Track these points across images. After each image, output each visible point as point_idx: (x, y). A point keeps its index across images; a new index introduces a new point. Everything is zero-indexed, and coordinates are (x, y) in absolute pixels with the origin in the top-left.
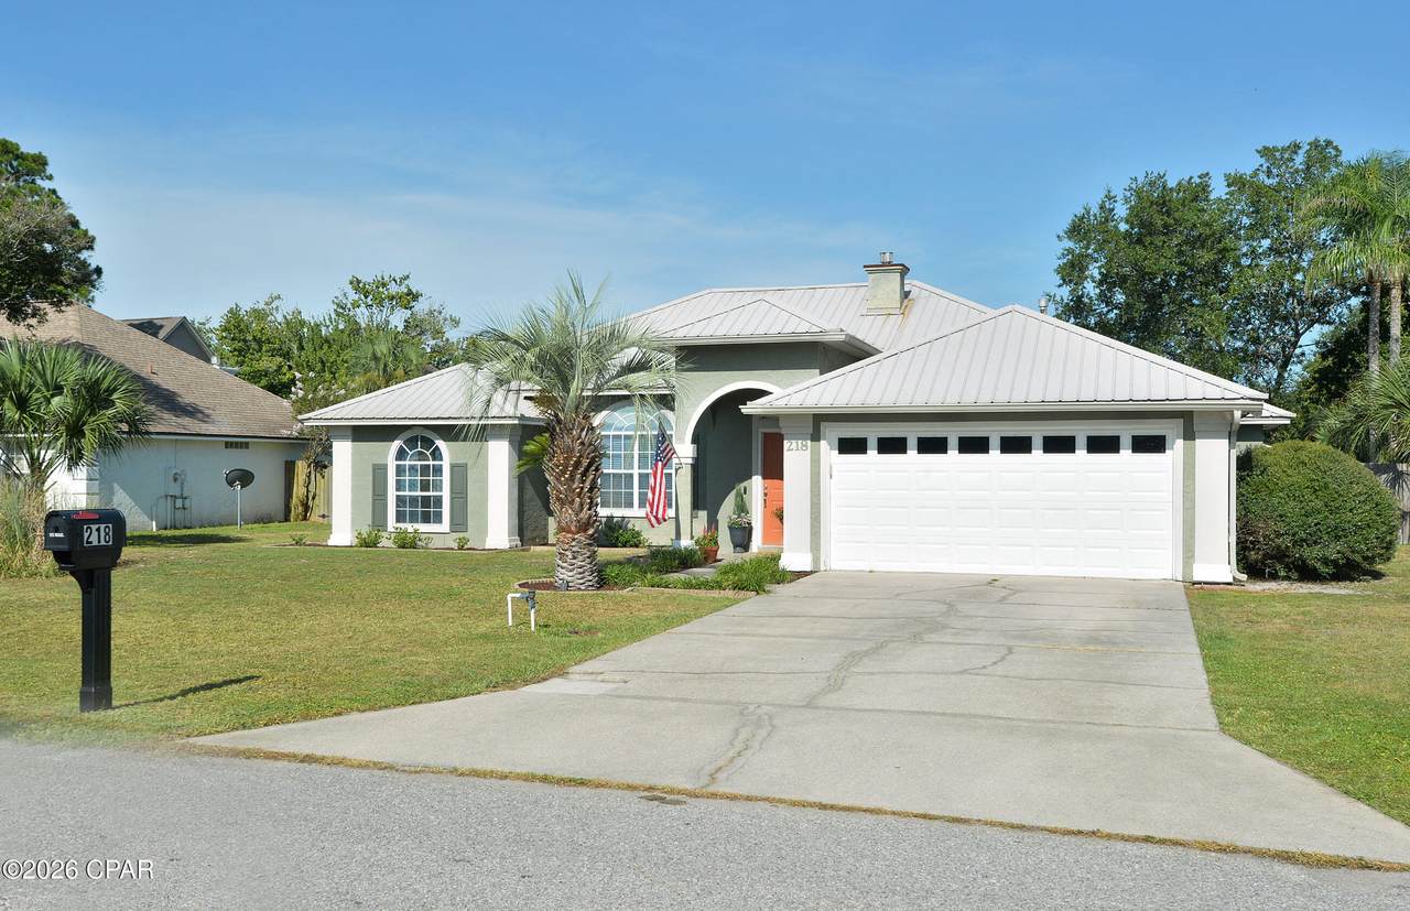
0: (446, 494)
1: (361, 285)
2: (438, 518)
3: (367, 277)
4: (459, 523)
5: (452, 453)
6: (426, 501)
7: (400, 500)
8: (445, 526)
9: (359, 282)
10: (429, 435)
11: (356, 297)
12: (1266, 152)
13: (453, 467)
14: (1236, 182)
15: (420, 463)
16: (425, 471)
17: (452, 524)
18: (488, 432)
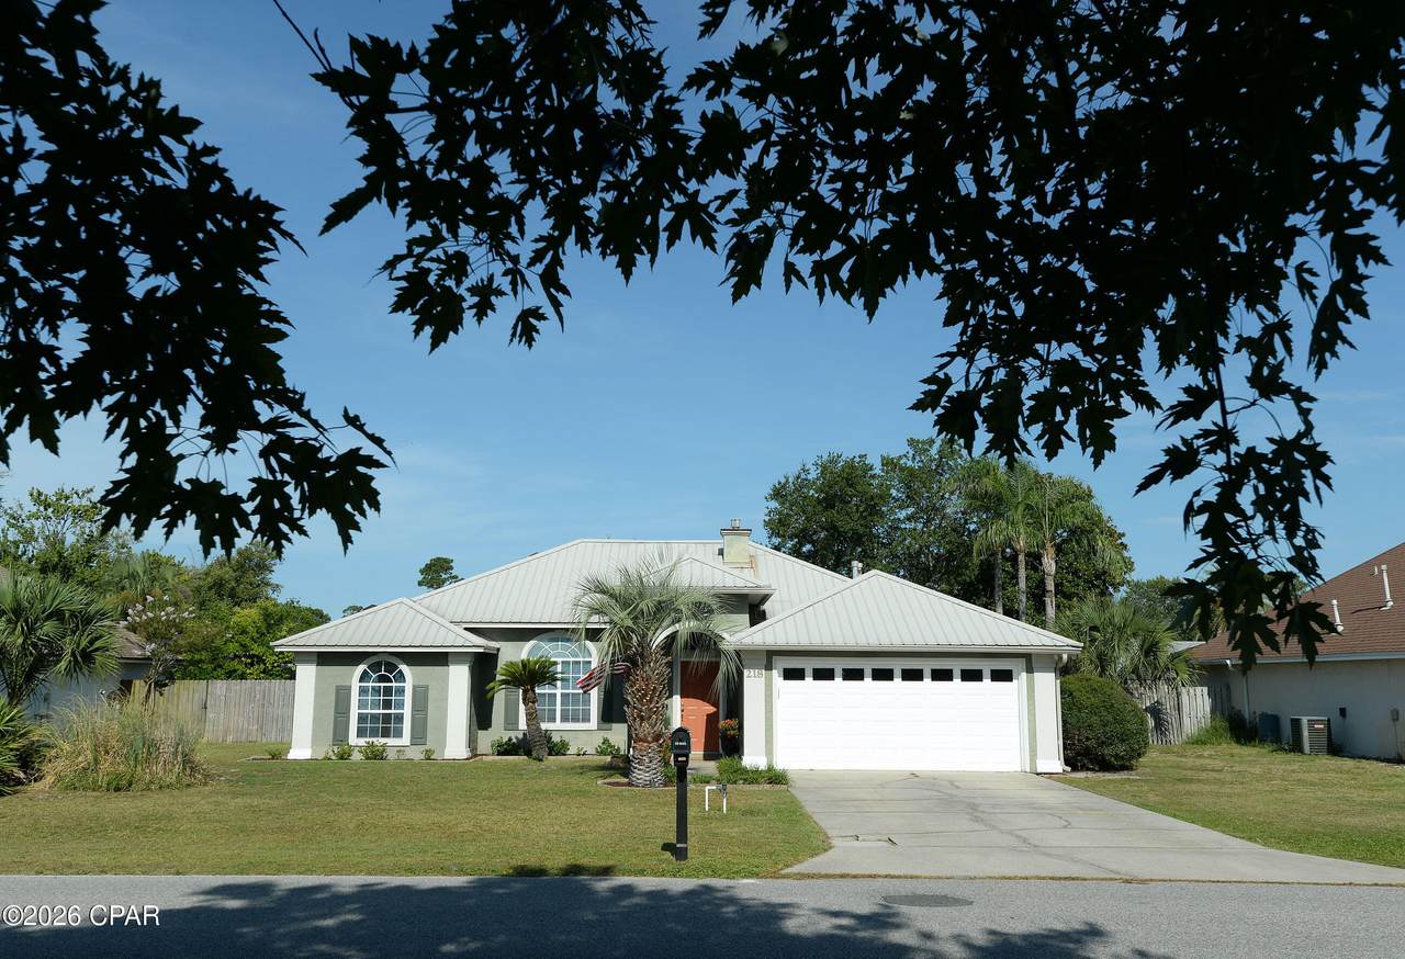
0: (407, 712)
1: (43, 498)
2: (399, 734)
3: (50, 491)
4: (419, 736)
5: (414, 676)
6: (387, 718)
7: (362, 718)
8: (406, 740)
9: (40, 494)
10: (393, 660)
11: (34, 509)
12: (912, 442)
13: (414, 688)
14: (889, 463)
15: (382, 685)
16: (388, 691)
17: (413, 737)
18: (450, 659)
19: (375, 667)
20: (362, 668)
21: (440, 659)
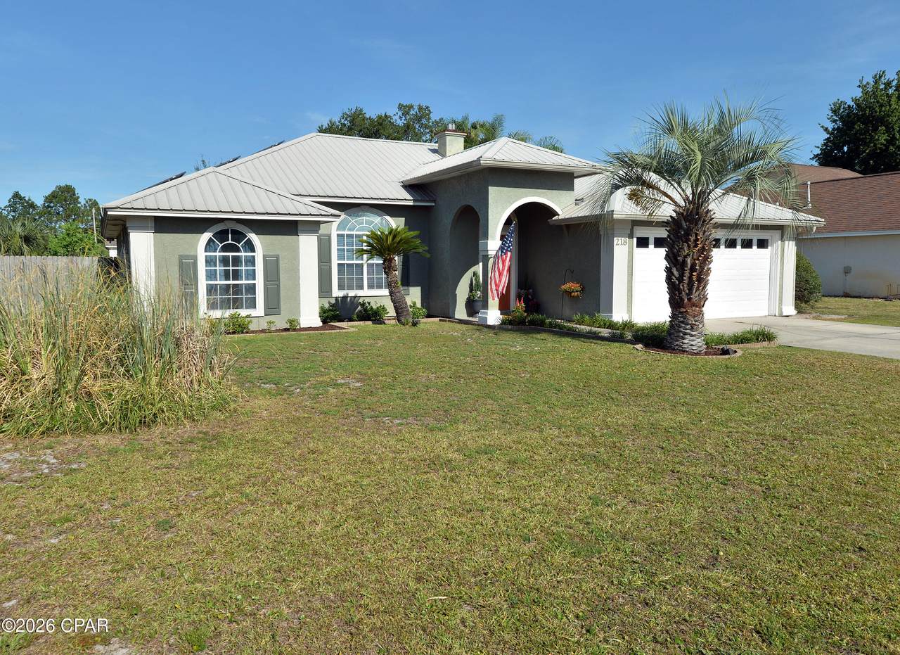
0: (259, 282)
2: (252, 304)
4: (273, 306)
5: (264, 246)
6: (238, 289)
7: (211, 290)
8: (260, 310)
10: (240, 228)
13: (265, 257)
15: (231, 254)
16: (237, 261)
17: (267, 307)
18: (300, 227)
19: (221, 235)
20: (207, 236)
21: (289, 228)
